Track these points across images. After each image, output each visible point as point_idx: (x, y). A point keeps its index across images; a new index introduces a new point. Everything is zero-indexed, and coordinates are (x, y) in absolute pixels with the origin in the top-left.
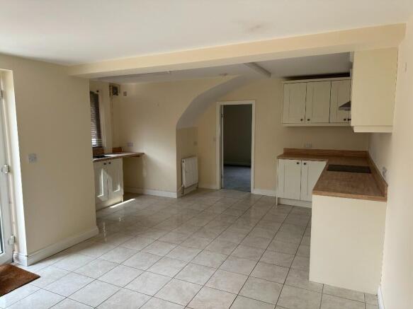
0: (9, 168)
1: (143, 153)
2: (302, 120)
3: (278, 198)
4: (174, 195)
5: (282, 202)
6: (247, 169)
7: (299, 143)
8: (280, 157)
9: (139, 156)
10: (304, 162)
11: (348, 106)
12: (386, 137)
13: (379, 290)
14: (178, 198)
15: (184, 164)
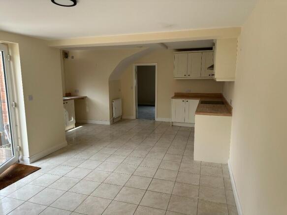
0: (15, 103)
1: (86, 97)
2: (185, 75)
3: (172, 122)
4: (108, 123)
5: (174, 124)
6: (153, 107)
7: (183, 90)
8: (173, 98)
9: (84, 98)
10: (187, 100)
11: (212, 67)
12: (231, 83)
13: (228, 161)
14: (111, 124)
15: (113, 103)
